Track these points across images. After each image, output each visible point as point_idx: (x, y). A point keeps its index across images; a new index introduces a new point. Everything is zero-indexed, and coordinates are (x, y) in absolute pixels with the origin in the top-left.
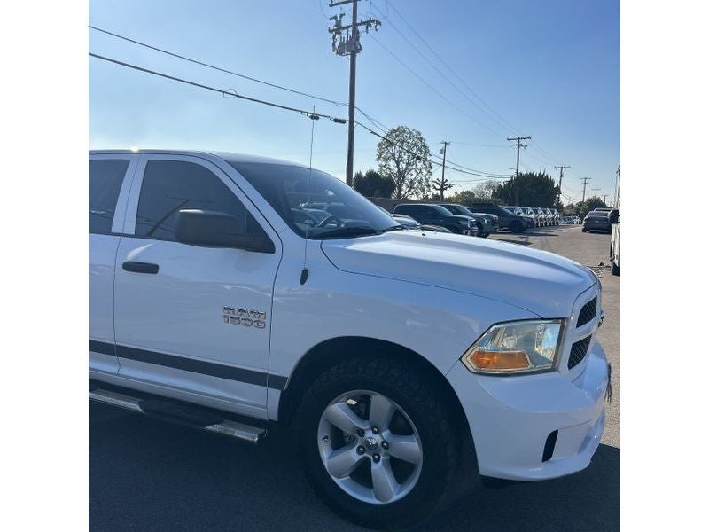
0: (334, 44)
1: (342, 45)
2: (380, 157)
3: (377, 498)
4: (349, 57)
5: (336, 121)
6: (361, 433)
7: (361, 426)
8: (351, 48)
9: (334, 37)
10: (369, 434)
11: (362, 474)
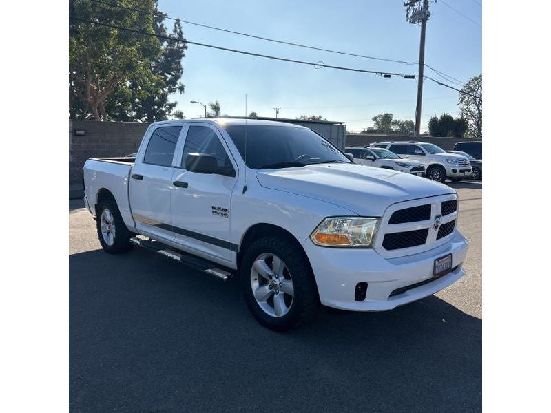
0: (407, 15)
1: (414, 15)
2: (461, 102)
3: (276, 314)
4: (420, 24)
5: (406, 77)
6: (271, 277)
7: (271, 273)
8: (422, 17)
9: (408, 10)
10: (274, 278)
11: (270, 301)
